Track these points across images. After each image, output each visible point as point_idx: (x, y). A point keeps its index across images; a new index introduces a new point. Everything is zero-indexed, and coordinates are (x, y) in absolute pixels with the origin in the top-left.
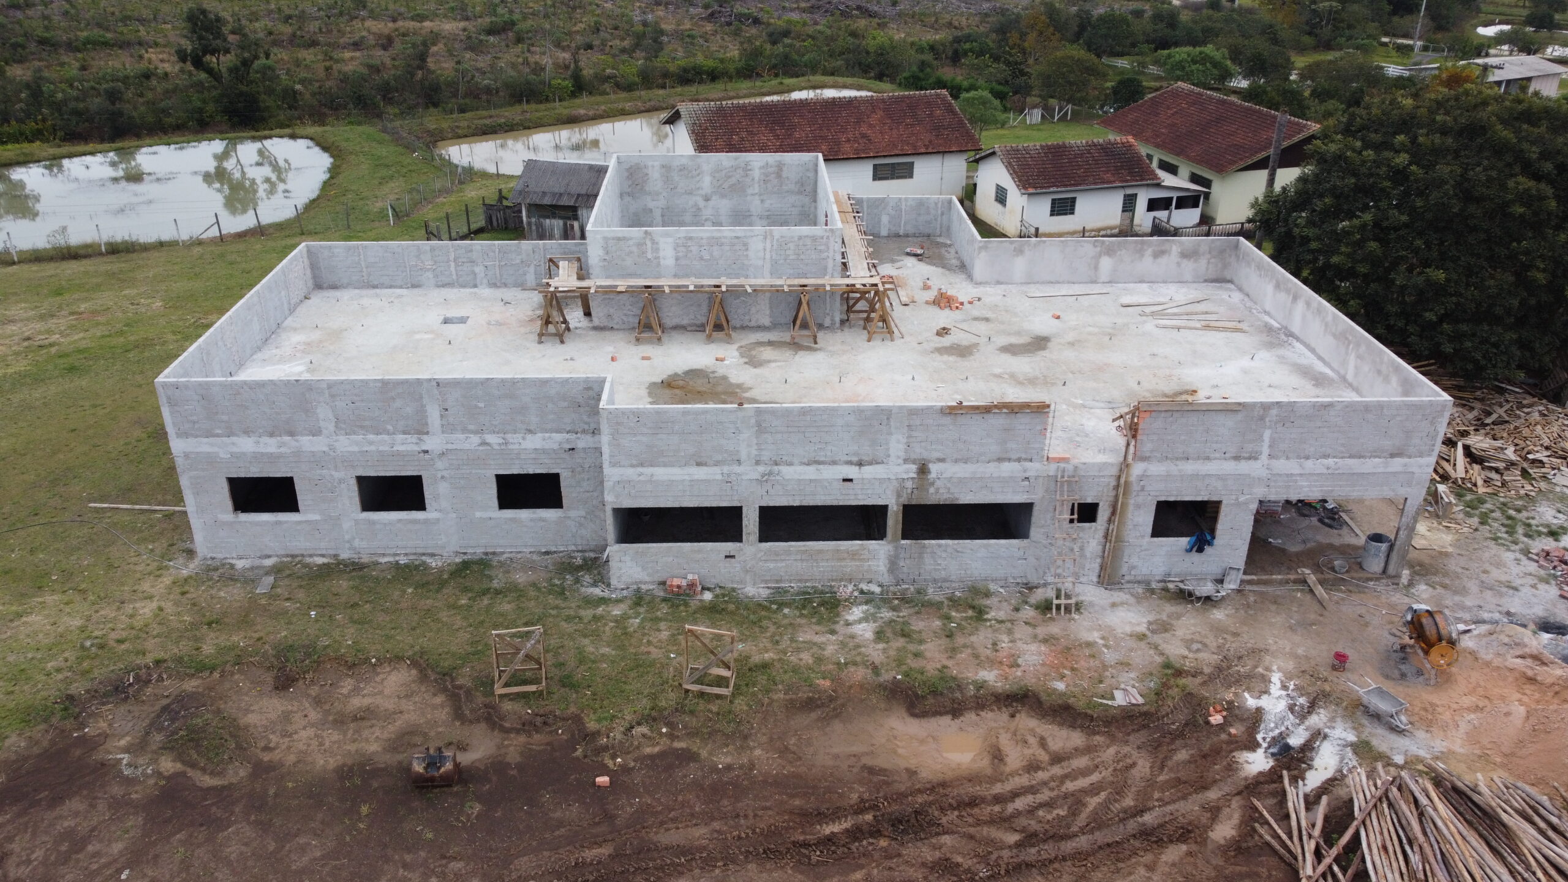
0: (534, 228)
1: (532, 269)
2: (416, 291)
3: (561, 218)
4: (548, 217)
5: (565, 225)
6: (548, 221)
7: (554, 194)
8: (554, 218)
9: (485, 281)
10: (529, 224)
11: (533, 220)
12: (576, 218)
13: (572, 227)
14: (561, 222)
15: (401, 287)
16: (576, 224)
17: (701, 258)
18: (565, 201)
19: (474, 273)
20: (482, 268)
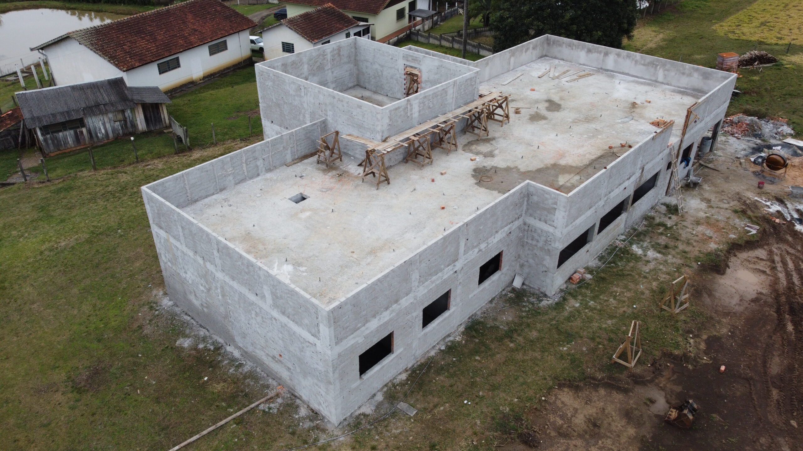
0: (50, 142)
1: (289, 151)
2: (224, 192)
3: (71, 129)
4: (61, 131)
5: (76, 133)
6: (61, 134)
7: (62, 113)
8: (65, 130)
9: (264, 169)
10: (45, 140)
11: (48, 136)
12: (83, 125)
13: (82, 132)
14: (72, 132)
15: (213, 194)
16: (84, 130)
17: (429, 108)
18: (75, 117)
19: (257, 166)
20: (261, 161)
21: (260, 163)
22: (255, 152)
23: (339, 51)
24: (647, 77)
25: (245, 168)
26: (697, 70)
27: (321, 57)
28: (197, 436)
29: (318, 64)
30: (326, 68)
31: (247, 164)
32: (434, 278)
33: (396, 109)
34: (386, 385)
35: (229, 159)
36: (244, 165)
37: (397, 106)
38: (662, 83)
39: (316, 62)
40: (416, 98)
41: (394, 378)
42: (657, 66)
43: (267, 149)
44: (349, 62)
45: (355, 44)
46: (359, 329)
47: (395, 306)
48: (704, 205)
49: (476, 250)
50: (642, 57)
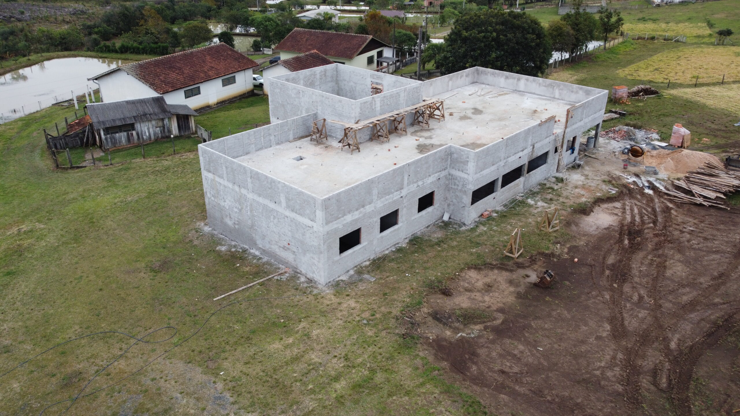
0: (109, 140)
1: (291, 132)
2: (248, 155)
3: (125, 131)
4: (117, 132)
5: (128, 134)
6: (117, 135)
7: (120, 119)
8: (121, 132)
9: (275, 143)
10: (106, 139)
11: (108, 136)
12: (134, 129)
13: (132, 134)
14: (125, 133)
15: (242, 156)
16: (134, 133)
17: (388, 105)
18: (129, 122)
19: (270, 140)
20: (273, 137)
21: (272, 138)
22: (269, 130)
23: (326, 72)
24: (548, 95)
25: (262, 140)
26: (581, 89)
27: (312, 76)
28: (236, 291)
29: (310, 81)
30: (316, 84)
31: (264, 138)
32: (387, 197)
33: (365, 103)
34: (356, 267)
35: (253, 133)
36: (262, 138)
37: (365, 101)
38: (558, 99)
39: (309, 79)
40: (378, 97)
41: (361, 263)
42: (554, 87)
43: (277, 129)
44: (332, 81)
45: (337, 68)
46: (340, 218)
47: (362, 209)
48: (583, 178)
49: (416, 185)
50: (543, 81)
